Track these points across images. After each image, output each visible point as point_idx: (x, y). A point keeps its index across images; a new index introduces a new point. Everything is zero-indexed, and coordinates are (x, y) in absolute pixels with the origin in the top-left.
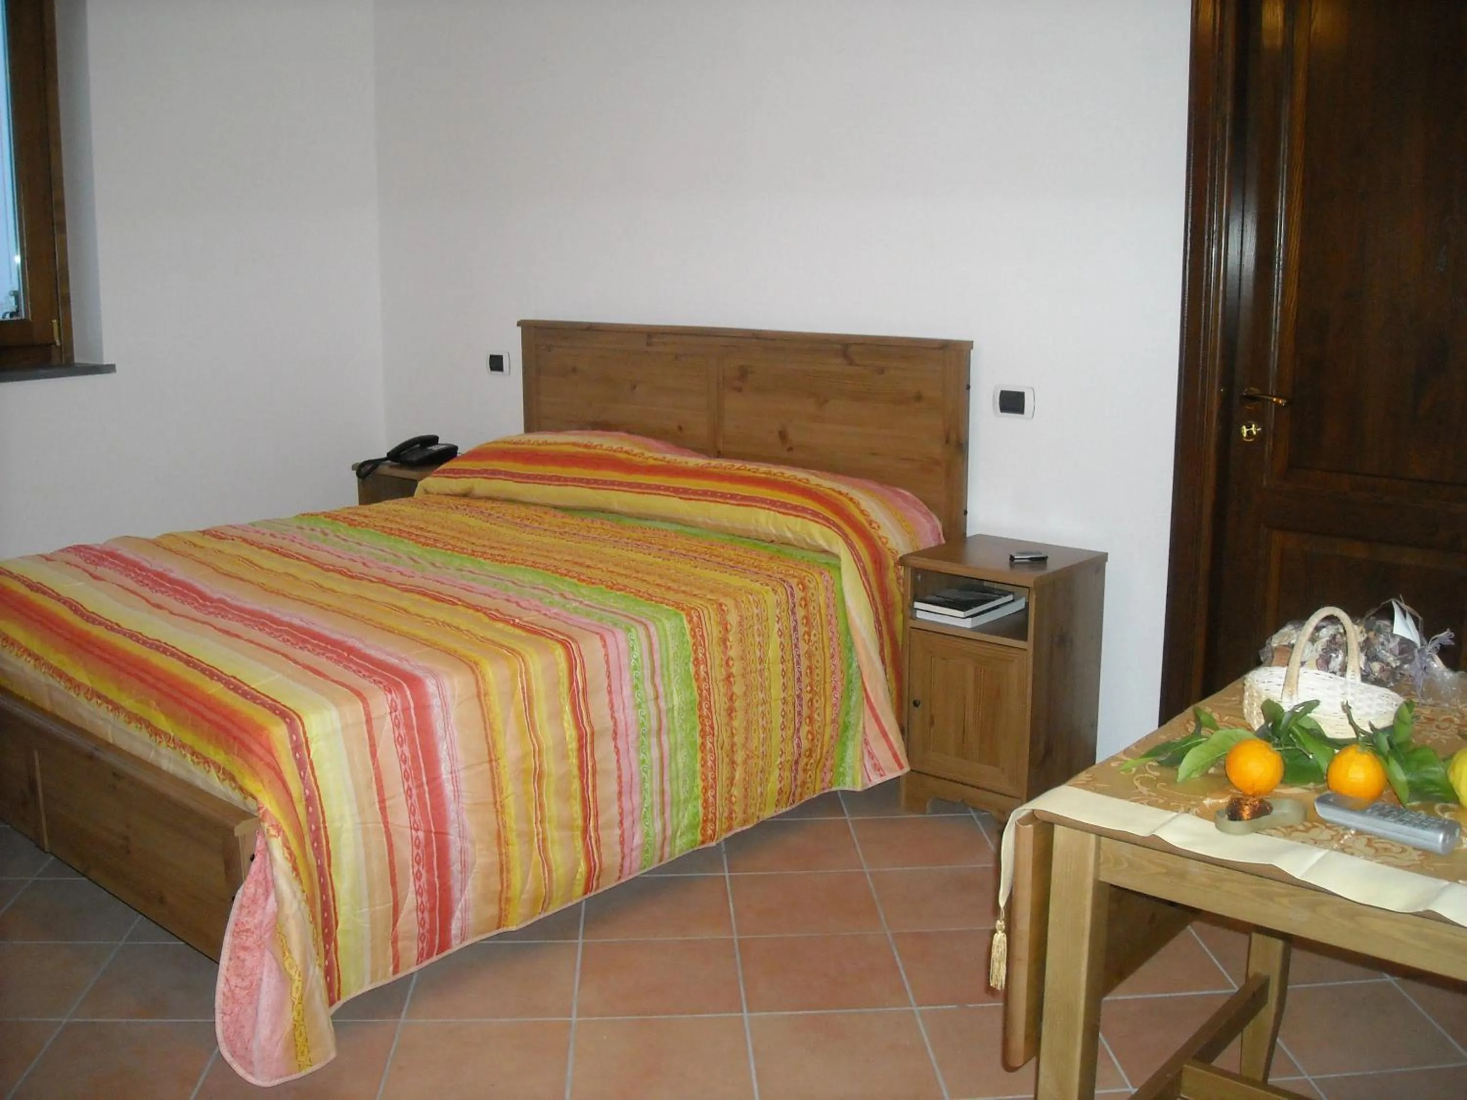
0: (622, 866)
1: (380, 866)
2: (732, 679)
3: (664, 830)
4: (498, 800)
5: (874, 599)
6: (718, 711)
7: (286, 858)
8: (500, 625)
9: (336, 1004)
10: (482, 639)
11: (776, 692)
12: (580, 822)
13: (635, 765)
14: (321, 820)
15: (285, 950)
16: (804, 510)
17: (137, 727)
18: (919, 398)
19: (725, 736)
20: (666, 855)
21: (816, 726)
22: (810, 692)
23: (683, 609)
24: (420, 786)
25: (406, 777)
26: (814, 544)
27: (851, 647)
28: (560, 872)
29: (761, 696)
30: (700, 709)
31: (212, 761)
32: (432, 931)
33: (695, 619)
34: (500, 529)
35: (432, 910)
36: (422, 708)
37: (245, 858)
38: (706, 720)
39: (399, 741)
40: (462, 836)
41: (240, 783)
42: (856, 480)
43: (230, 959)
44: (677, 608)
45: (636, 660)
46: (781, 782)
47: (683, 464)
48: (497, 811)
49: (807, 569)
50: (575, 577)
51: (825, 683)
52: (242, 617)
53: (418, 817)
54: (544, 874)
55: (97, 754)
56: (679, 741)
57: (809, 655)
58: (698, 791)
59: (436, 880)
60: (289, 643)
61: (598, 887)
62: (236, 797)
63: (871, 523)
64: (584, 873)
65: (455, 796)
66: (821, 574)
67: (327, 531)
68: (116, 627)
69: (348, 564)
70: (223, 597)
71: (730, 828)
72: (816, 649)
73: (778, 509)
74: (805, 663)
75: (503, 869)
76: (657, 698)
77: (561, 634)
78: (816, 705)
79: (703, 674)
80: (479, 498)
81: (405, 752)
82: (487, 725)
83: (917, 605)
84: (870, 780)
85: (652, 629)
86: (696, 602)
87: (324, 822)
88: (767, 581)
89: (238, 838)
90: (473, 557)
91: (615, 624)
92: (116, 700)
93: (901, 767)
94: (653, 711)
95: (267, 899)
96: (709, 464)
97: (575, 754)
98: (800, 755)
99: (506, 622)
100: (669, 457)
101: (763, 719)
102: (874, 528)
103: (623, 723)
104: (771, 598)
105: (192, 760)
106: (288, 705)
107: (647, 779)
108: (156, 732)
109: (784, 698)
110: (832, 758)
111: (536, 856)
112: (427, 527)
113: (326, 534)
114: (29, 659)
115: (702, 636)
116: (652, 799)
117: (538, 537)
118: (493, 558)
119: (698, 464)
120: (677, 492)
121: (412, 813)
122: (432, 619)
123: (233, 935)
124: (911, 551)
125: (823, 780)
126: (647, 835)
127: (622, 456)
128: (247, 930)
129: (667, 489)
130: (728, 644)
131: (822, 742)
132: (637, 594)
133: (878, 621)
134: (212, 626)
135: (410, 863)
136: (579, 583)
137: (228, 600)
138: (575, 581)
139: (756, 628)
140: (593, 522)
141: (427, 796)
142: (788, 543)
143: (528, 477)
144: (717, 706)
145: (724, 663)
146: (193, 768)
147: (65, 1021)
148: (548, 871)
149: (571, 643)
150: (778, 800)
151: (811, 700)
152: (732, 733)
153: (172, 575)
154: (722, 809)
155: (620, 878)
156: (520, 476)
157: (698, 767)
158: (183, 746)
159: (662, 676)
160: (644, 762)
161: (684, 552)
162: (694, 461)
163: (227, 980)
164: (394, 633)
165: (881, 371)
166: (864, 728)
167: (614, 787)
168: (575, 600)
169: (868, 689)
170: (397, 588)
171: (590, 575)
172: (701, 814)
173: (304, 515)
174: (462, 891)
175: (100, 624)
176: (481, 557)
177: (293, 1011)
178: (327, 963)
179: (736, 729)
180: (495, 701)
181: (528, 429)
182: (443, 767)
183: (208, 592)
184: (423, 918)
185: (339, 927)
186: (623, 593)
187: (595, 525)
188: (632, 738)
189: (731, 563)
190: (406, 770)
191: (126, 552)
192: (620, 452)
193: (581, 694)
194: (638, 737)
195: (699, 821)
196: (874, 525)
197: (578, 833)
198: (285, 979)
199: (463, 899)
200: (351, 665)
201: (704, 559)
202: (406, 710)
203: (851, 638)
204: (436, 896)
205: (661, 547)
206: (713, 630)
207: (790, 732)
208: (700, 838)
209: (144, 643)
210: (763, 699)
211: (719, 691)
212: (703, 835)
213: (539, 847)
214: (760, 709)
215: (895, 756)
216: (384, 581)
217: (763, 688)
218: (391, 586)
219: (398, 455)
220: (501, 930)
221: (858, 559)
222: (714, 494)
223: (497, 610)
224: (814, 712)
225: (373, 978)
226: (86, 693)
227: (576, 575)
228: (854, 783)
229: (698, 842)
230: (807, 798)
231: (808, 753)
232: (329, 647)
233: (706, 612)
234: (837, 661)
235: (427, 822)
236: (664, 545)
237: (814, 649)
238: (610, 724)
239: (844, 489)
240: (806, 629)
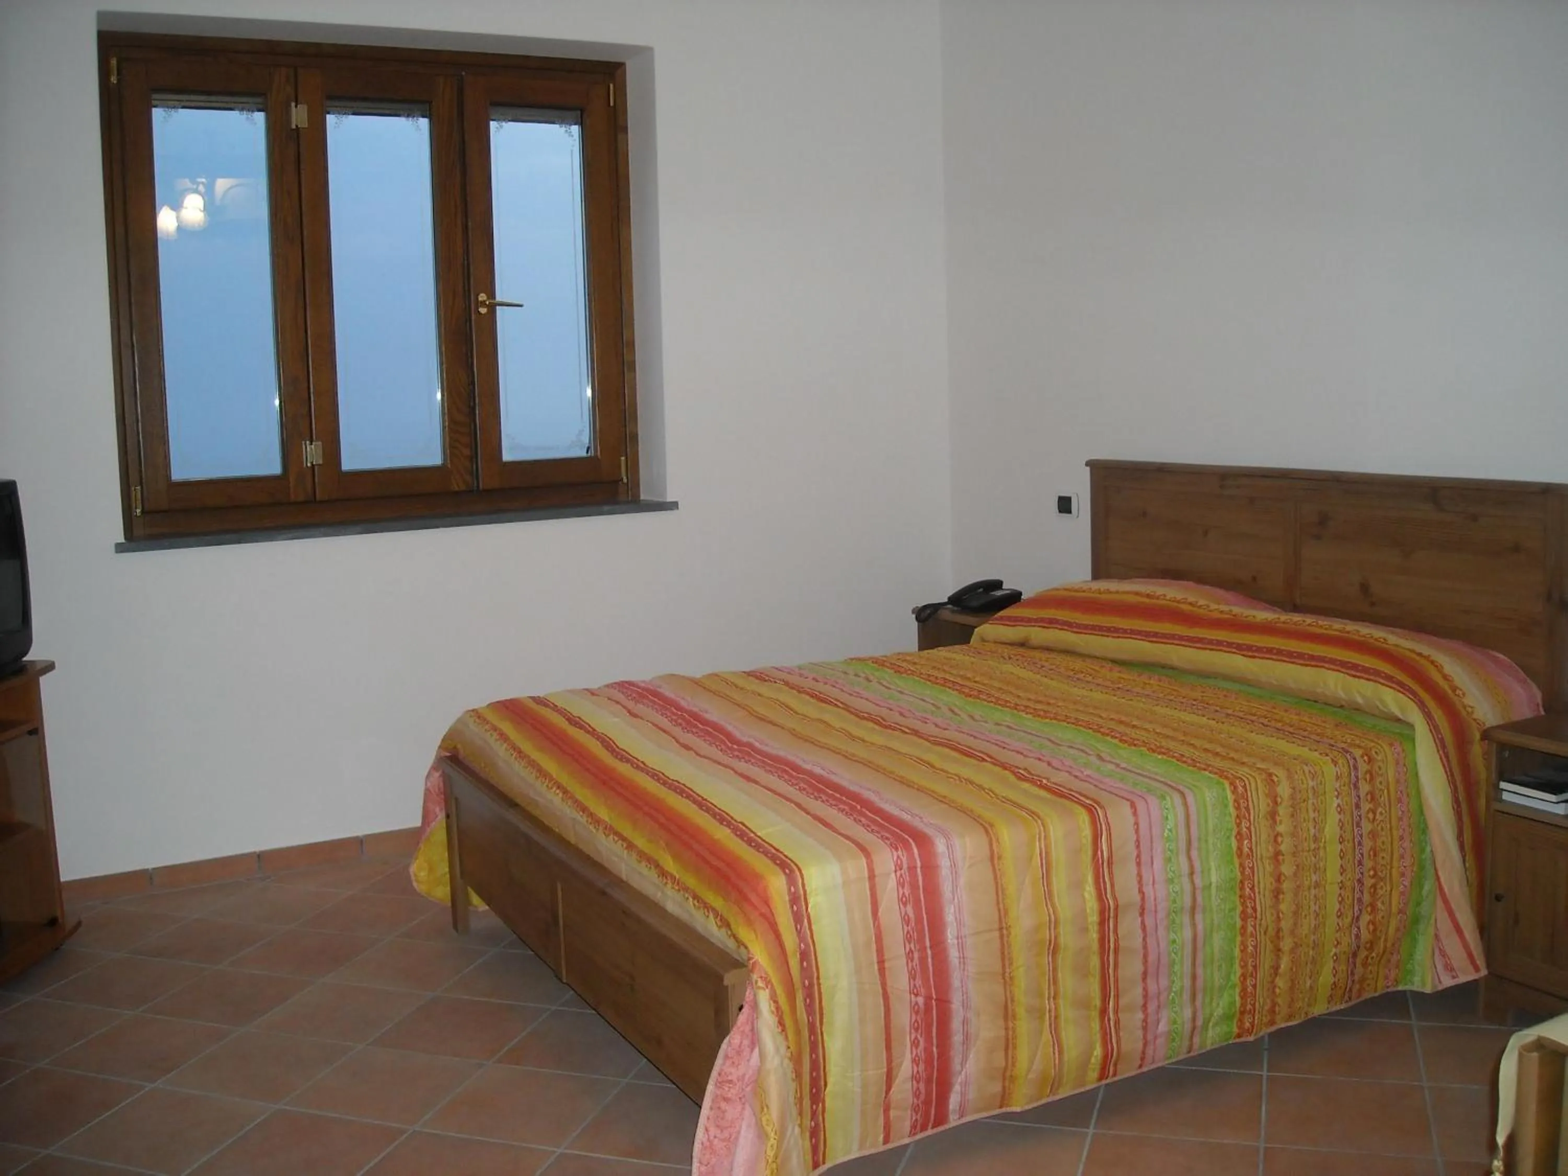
0: (1144, 1053)
1: (875, 1030)
2: (1281, 858)
3: (1194, 1019)
4: (1008, 970)
5: (1452, 775)
6: (1262, 892)
7: (773, 1012)
8: (1026, 785)
9: (820, 1168)
10: (1003, 800)
11: (1332, 874)
12: (1098, 1002)
13: (1163, 945)
14: (815, 975)
15: (764, 1107)
16: (1377, 673)
17: (647, 866)
18: (1516, 549)
19: (1269, 918)
20: (1195, 1047)
21: (1379, 917)
22: (1373, 877)
23: (1227, 778)
24: (923, 949)
25: (908, 938)
26: (1386, 710)
27: (1425, 830)
28: (1072, 1052)
29: (1314, 878)
30: (1242, 888)
31: (711, 907)
32: (927, 1103)
33: (1240, 789)
34: (1050, 682)
35: (929, 1081)
36: (930, 868)
37: (734, 1008)
38: (1248, 902)
39: (903, 901)
40: (965, 1005)
41: (734, 932)
42: (1443, 641)
43: (711, 1108)
44: (1221, 776)
45: (1170, 830)
46: (1334, 976)
47: (1250, 619)
48: (1005, 983)
49: (1376, 740)
50: (1116, 738)
51: (1391, 868)
52: (763, 762)
53: (919, 982)
54: (1054, 1053)
55: (608, 890)
56: (1216, 922)
57: (1373, 835)
58: (1235, 978)
59: (935, 1049)
60: (804, 792)
61: (1115, 1075)
62: (731, 944)
63: (1454, 689)
64: (1099, 1058)
65: (960, 963)
66: (1391, 745)
67: (871, 678)
68: (642, 765)
69: (884, 712)
70: (751, 740)
71: (1272, 1023)
72: (1382, 829)
73: (1348, 671)
74: (1368, 844)
75: (1009, 1044)
76: (1192, 873)
77: (1088, 798)
78: (1380, 892)
79: (1246, 850)
80: (1035, 648)
81: (908, 912)
82: (999, 890)
83: (1503, 785)
84: (1440, 982)
85: (1190, 799)
86: (1243, 771)
87: (818, 978)
88: (1328, 751)
89: (727, 987)
90: (1015, 712)
91: (1149, 791)
92: (630, 838)
93: (1477, 969)
94: (1187, 887)
95: (752, 1050)
96: (1279, 619)
97: (1096, 928)
98: (1358, 947)
99: (1033, 782)
100: (1236, 610)
101: (1315, 904)
102: (1458, 696)
103: (1152, 898)
104: (1330, 771)
105: (694, 905)
106: (790, 856)
107: (1177, 961)
108: (663, 873)
109: (1342, 882)
110: (1399, 952)
111: (1046, 1036)
112: (974, 677)
113: (868, 680)
114: (558, 791)
115: (1247, 809)
116: (1182, 982)
117: (1089, 692)
118: (1036, 713)
119: (1266, 619)
120: (1241, 649)
121: (912, 977)
122: (956, 775)
123: (716, 1084)
124: (1501, 722)
125: (1386, 978)
126: (1175, 1022)
127: (1185, 607)
128: (730, 1082)
129: (1230, 645)
130: (1278, 819)
131: (1386, 934)
132: (1181, 758)
133: (1456, 801)
134: (733, 769)
135: (908, 1029)
136: (1121, 744)
137: (757, 744)
138: (1116, 741)
139: (1310, 802)
140: (1150, 678)
141: (930, 960)
142: (1358, 709)
143: (1086, 627)
144: (1262, 886)
145: (1272, 840)
146: (694, 911)
147: (559, 1151)
148: (1059, 1052)
149: (1097, 807)
150: (1331, 996)
151: (1374, 886)
152: (1278, 917)
153: (707, 716)
154: (1262, 1000)
155: (1140, 1066)
156: (1078, 626)
157: (1237, 952)
158: (686, 889)
159: (1199, 849)
160: (1174, 941)
161: (1241, 714)
162: (1263, 615)
163: (707, 1130)
164: (913, 788)
165: (1475, 518)
166: (1436, 920)
167: (1139, 967)
168: (1112, 763)
169: (1442, 880)
170: (927, 740)
171: (1134, 736)
172: (1238, 1004)
173: (852, 659)
174: (963, 1063)
175: (628, 761)
176: (1023, 711)
177: (766, 1169)
178: (813, 1124)
179: (1282, 913)
180: (1009, 866)
181: (1096, 575)
182: (949, 931)
183: (737, 734)
184: (918, 1088)
185: (828, 1089)
186: (1165, 757)
187: (1152, 682)
188: (1161, 915)
189: (1291, 730)
190: (908, 932)
191: (668, 692)
192: (1184, 603)
193: (1105, 864)
194: (1168, 915)
195: (1236, 1011)
196: (1458, 692)
197: (1095, 1014)
198: (762, 1135)
199: (963, 1073)
200: (863, 819)
201: (1263, 724)
202: (912, 869)
203: (1424, 819)
204: (934, 1067)
205: (1218, 708)
206: (1260, 803)
207: (1348, 920)
208: (1235, 1030)
209: (664, 784)
210: (1316, 881)
211: (1264, 868)
212: (1239, 1027)
213: (1050, 1025)
214: (1313, 891)
215: (1470, 956)
216: (916, 733)
217: (1316, 869)
218: (922, 738)
219: (959, 600)
220: (1004, 1110)
221: (1434, 728)
222: (1280, 652)
223: (1025, 769)
224: (1378, 900)
225: (861, 1146)
226: (606, 828)
227: (1117, 735)
228: (1424, 984)
229: (1234, 1035)
230: (1367, 995)
231: (1368, 945)
232: (844, 798)
233: (1252, 780)
234: (1406, 844)
235: (928, 988)
236: (1222, 707)
237: (1379, 828)
238: (1138, 898)
239: (1426, 650)
240: (1371, 806)
